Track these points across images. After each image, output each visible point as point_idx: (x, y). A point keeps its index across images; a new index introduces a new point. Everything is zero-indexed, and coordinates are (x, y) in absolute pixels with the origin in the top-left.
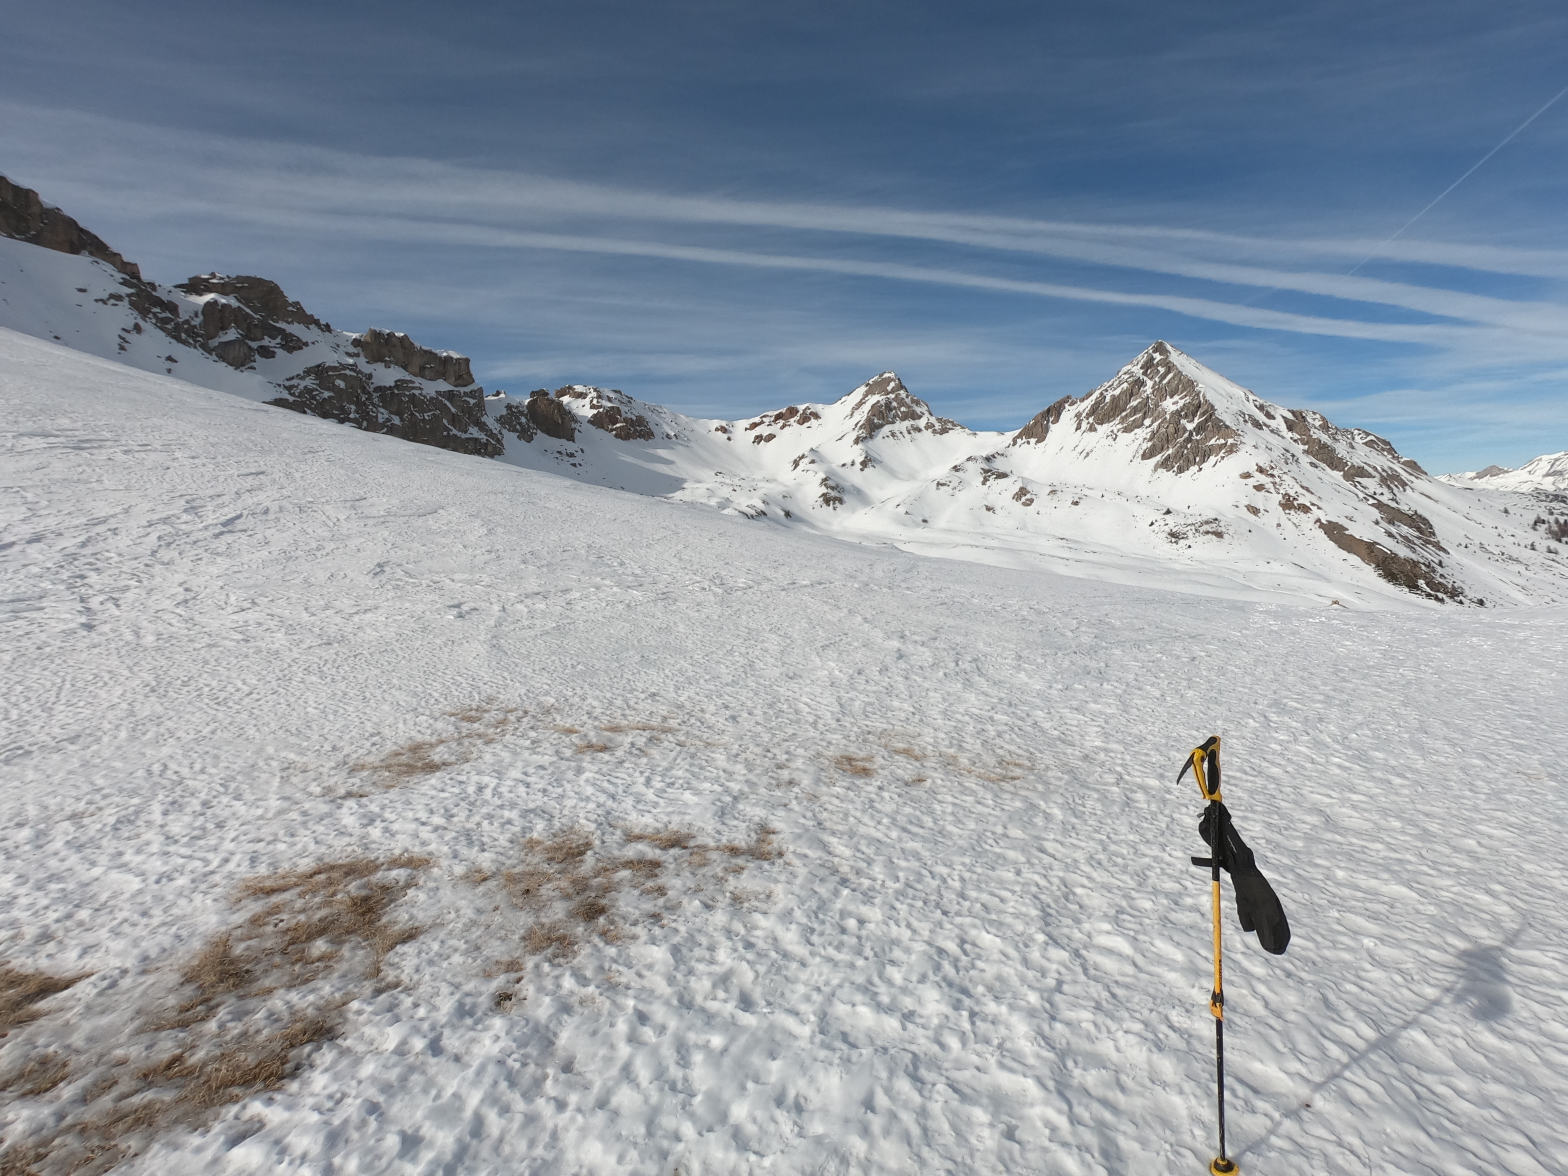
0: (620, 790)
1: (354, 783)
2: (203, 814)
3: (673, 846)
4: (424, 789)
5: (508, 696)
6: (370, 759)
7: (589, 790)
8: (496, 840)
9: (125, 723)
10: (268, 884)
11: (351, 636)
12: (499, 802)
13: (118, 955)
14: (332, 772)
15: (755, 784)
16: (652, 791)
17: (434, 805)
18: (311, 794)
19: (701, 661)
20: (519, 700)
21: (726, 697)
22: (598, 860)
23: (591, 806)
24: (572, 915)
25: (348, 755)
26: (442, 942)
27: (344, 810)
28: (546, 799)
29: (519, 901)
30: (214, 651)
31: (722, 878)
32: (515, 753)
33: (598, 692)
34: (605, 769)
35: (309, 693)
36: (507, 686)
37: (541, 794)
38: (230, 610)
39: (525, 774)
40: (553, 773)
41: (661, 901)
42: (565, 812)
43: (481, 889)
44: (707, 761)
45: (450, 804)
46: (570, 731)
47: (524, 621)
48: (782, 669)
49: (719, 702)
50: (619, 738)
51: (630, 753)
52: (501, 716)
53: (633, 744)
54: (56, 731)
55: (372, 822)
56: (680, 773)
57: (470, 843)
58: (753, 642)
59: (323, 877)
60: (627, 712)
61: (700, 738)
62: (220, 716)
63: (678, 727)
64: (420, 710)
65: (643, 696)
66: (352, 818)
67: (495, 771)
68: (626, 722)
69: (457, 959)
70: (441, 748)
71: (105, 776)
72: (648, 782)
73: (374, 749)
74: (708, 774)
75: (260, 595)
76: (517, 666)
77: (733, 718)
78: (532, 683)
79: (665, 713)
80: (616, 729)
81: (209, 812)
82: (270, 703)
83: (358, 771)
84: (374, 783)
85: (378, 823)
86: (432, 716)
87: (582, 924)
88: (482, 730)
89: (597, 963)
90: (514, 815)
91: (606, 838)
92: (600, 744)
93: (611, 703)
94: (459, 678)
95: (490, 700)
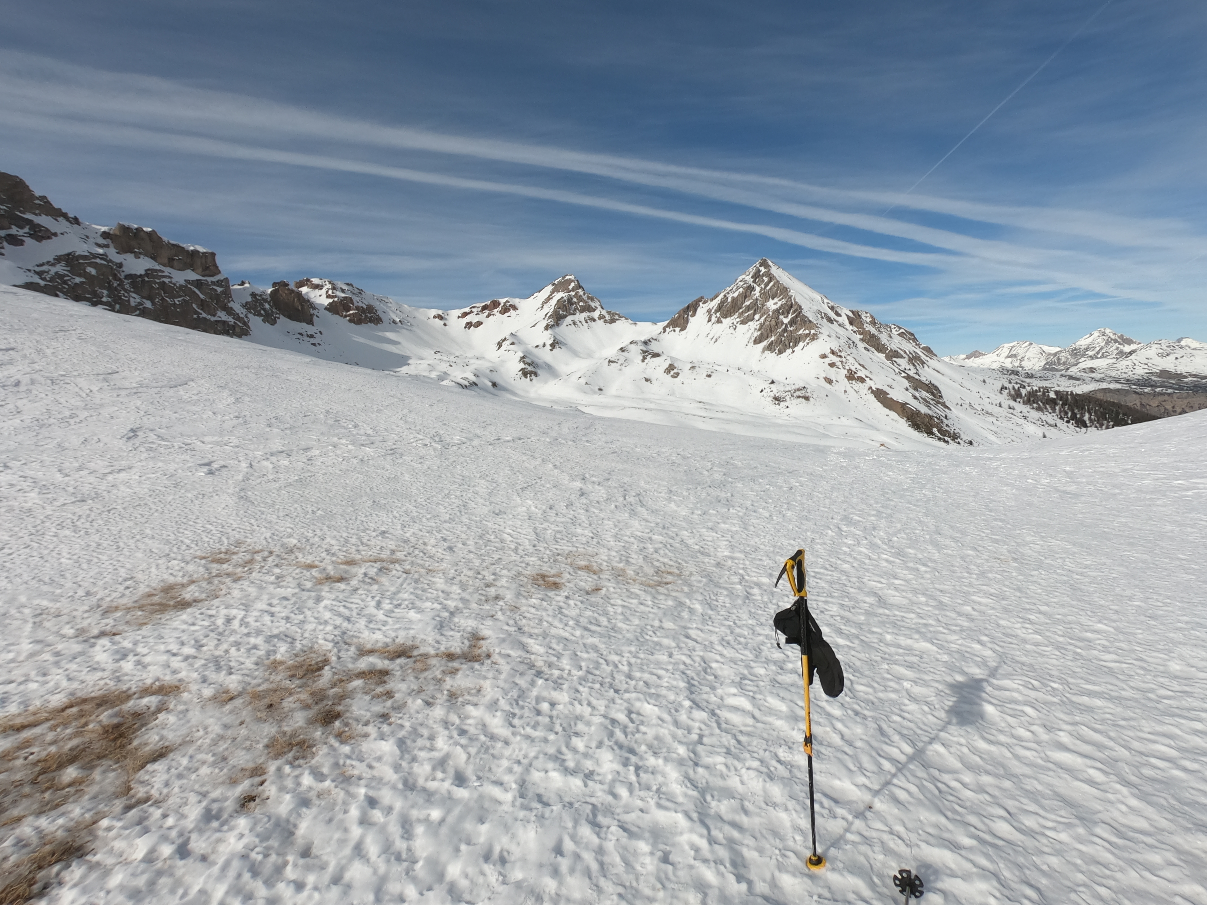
0: (354, 613)
1: (108, 623)
3: (399, 656)
4: (176, 624)
5: (255, 539)
6: (124, 601)
7: (327, 615)
8: (242, 664)
10: (18, 721)
11: (105, 493)
12: (246, 631)
14: (86, 615)
15: (468, 601)
16: (382, 612)
17: (185, 638)
18: (64, 636)
19: (424, 503)
20: (264, 542)
21: (445, 532)
22: (335, 673)
23: (329, 628)
24: (311, 722)
25: (102, 599)
26: (191, 757)
27: (98, 648)
28: (288, 625)
29: (263, 715)
31: (440, 679)
32: (261, 588)
33: (335, 533)
34: (341, 596)
35: (62, 546)
36: (254, 531)
37: (284, 621)
39: (270, 605)
40: (295, 603)
41: (389, 703)
42: (306, 635)
43: (228, 707)
44: (428, 585)
45: (200, 635)
46: (310, 567)
47: (269, 475)
48: (490, 508)
49: (439, 536)
50: (354, 570)
51: (364, 582)
52: (248, 557)
53: (365, 574)
55: (124, 656)
56: (406, 596)
57: (218, 668)
58: (466, 487)
59: (74, 710)
60: (361, 548)
61: (423, 566)
63: (404, 558)
64: (173, 555)
65: (374, 534)
66: (105, 654)
67: (242, 604)
68: (360, 557)
69: (205, 770)
70: (192, 587)
72: (378, 605)
73: (127, 592)
74: (429, 595)
75: (13, 459)
76: (263, 513)
77: (450, 548)
78: (277, 527)
79: (394, 547)
80: (351, 563)
82: (23, 557)
83: (112, 612)
84: (127, 622)
85: (131, 657)
86: (183, 560)
87: (320, 729)
88: (231, 569)
89: (332, 760)
90: (259, 640)
91: (341, 654)
92: (337, 575)
93: (347, 541)
94: (209, 526)
95: (238, 544)
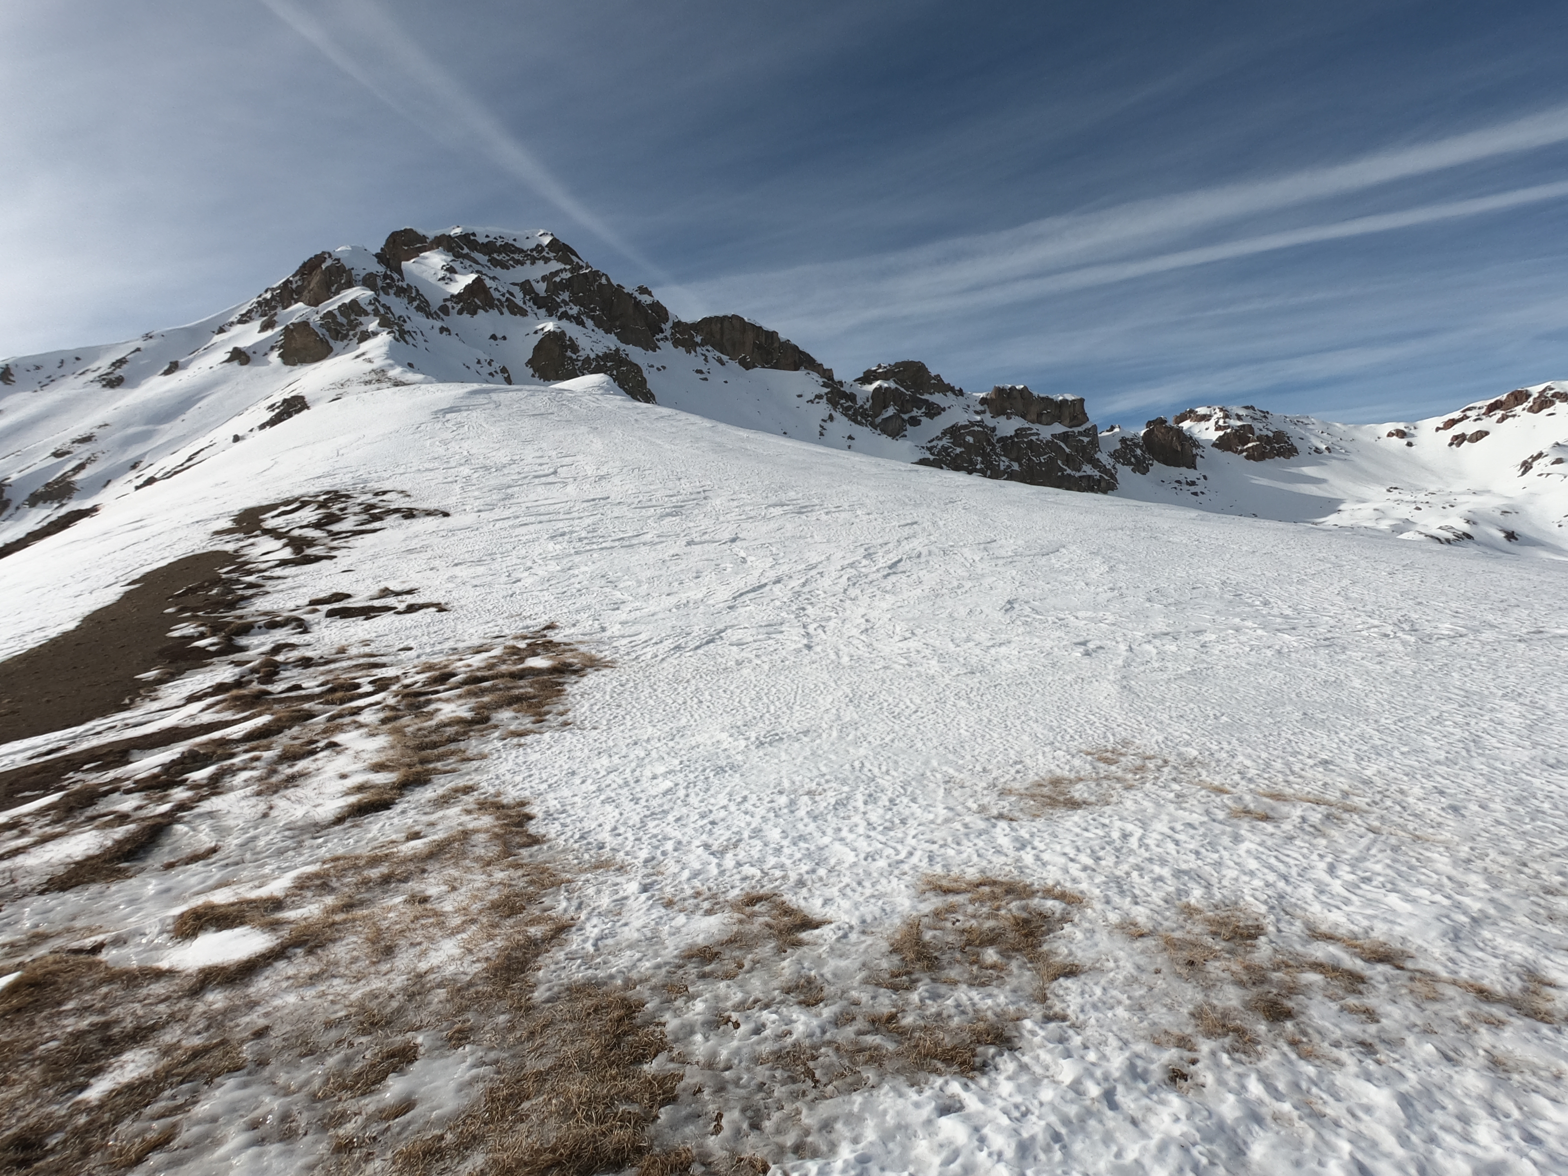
0: (1294, 871)
1: (1005, 805)
2: (891, 809)
3: (1380, 960)
4: (1069, 824)
5: (1145, 741)
6: (1016, 785)
7: (1253, 864)
8: (1148, 895)
9: (835, 725)
10: (945, 883)
11: (989, 667)
12: (1147, 855)
13: (846, 912)
14: (985, 792)
15: (1508, 908)
16: (1339, 882)
17: (1079, 843)
18: (969, 809)
19: (1393, 727)
20: (1156, 747)
21: (1440, 779)
22: (1276, 951)
23: (1257, 883)
24: (1250, 1007)
25: (996, 779)
26: (1104, 989)
27: (998, 830)
28: (1199, 862)
29: (1184, 971)
30: (888, 672)
31: (1467, 1027)
32: (1158, 804)
33: (1249, 750)
34: (1270, 842)
35: (960, 717)
36: (1142, 730)
37: (1193, 856)
38: (897, 638)
39: (1172, 829)
40: (1205, 835)
41: (1373, 1028)
42: (1225, 882)
43: (1138, 944)
44: (1418, 860)
45: (1096, 844)
46: (1220, 791)
47: (1153, 662)
48: (1534, 752)
49: (1429, 785)
50: (1285, 809)
51: (1303, 830)
52: (1139, 762)
53: (1304, 819)
54: (796, 725)
55: (1023, 847)
56: (1378, 868)
57: (1122, 893)
58: (1475, 710)
59: (986, 889)
60: (1291, 778)
61: (1403, 828)
62: (897, 728)
63: (1367, 808)
64: (1057, 744)
65: (1311, 762)
66: (1006, 839)
67: (1138, 819)
68: (1292, 791)
69: (1120, 1012)
70: (1080, 786)
71: (826, 765)
72: (1331, 869)
73: (1018, 776)
74: (1423, 877)
75: (917, 627)
76: (1151, 709)
77: (1455, 809)
78: (1170, 730)
79: (1346, 787)
80: (1279, 797)
81: (895, 808)
82: (932, 722)
83: (1006, 795)
84: (1021, 810)
85: (1029, 849)
86: (1068, 752)
87: (1264, 1022)
88: (1120, 773)
89: (1289, 1077)
90: (1166, 872)
91: (1282, 926)
92: (1259, 811)
93: (1268, 765)
94: (1092, 717)
95: (1125, 743)
